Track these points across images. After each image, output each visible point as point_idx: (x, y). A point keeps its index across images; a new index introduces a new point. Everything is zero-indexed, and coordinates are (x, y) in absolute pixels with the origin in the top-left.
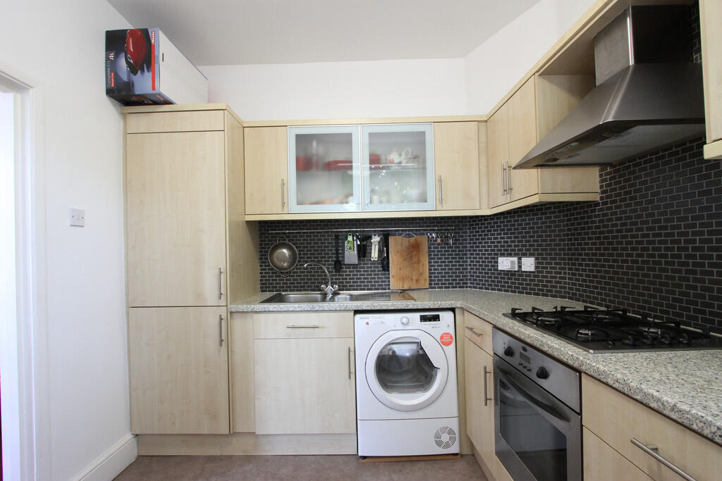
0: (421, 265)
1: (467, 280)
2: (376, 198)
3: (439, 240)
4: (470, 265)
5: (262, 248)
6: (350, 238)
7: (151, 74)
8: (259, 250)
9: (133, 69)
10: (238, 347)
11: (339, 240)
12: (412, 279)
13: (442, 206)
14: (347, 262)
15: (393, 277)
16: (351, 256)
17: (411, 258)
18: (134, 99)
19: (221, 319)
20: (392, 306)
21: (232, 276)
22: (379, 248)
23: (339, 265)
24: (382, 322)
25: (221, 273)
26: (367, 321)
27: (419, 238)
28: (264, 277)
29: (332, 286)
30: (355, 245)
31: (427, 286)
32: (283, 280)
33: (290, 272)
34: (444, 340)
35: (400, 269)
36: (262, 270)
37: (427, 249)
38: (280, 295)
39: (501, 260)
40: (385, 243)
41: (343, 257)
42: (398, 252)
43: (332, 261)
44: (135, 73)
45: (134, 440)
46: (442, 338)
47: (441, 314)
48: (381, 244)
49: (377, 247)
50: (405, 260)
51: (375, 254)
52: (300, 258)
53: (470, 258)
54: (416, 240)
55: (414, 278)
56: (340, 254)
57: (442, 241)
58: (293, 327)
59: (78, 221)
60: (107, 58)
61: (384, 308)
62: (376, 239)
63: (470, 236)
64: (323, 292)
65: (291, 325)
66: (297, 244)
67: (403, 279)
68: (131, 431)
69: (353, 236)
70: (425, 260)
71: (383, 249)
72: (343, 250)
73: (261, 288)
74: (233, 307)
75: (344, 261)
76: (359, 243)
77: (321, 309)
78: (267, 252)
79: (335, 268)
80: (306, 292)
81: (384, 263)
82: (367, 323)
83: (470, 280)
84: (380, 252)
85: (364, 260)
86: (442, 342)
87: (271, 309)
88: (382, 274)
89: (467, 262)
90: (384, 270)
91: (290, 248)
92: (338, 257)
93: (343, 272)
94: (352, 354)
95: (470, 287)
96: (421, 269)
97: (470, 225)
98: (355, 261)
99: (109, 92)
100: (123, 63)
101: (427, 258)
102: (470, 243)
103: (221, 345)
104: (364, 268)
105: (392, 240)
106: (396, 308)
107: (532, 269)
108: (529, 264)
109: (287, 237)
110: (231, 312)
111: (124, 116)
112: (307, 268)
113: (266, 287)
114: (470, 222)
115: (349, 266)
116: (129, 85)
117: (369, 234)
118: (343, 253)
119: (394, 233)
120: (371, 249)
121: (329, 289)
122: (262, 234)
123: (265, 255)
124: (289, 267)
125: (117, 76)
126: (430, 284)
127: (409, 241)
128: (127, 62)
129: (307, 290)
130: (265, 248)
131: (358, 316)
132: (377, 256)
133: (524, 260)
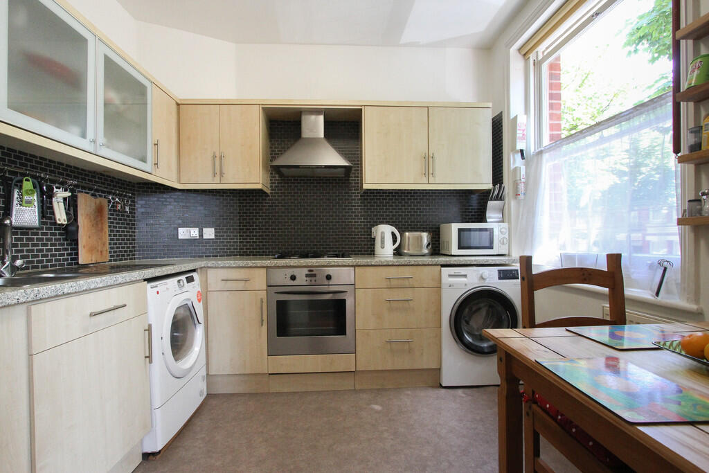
0: (103, 233)
15: (84, 247)
17: (97, 224)
20: (173, 269)
27: (102, 201)
31: (108, 259)
37: (107, 215)
39: (181, 230)
42: (87, 215)
46: (197, 296)
49: (61, 205)
50: (92, 226)
51: (61, 216)
54: (100, 203)
55: (100, 249)
67: (92, 250)
70: (106, 228)
86: (198, 299)
96: (104, 239)
101: (107, 225)
107: (213, 237)
108: (209, 233)
127: (95, 203)
133: (205, 230)
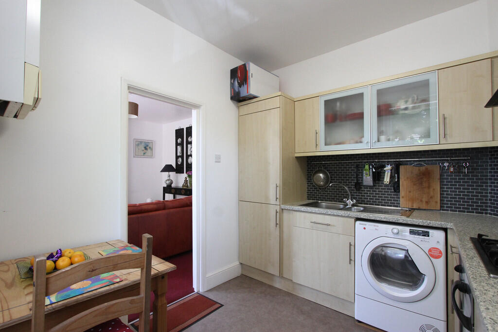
0: (431, 189)
1: (487, 206)
2: (383, 138)
3: (452, 169)
4: (490, 193)
5: (308, 173)
6: (367, 167)
7: (246, 86)
8: (306, 174)
9: (240, 85)
10: (285, 229)
11: (359, 169)
12: (421, 201)
13: (446, 140)
14: (365, 183)
15: (403, 197)
16: (368, 179)
17: (421, 183)
18: (241, 99)
19: (277, 212)
20: (384, 218)
21: (283, 189)
22: (391, 175)
23: (359, 185)
24: (376, 229)
25: (277, 186)
26: (365, 226)
27: (430, 167)
28: (309, 190)
29: (352, 200)
30: (371, 172)
31: (439, 209)
32: (321, 193)
33: (325, 188)
34: (433, 254)
35: (410, 192)
36: (308, 186)
37: (438, 176)
38: (317, 202)
40: (396, 170)
41: (362, 180)
42: (408, 178)
43: (354, 183)
44: (240, 87)
45: (240, 265)
46: (430, 250)
47: (431, 231)
48: (393, 171)
49: (389, 174)
50: (414, 185)
51: (387, 179)
52: (332, 180)
53: (491, 186)
54: (427, 169)
55: (424, 200)
56: (360, 178)
57: (454, 169)
58: (315, 223)
59: (218, 160)
60: (231, 83)
61: (378, 219)
62: (388, 168)
63: (491, 165)
64: (345, 204)
65: (313, 221)
66: (330, 170)
67: (412, 200)
68: (239, 260)
69: (369, 165)
70: (437, 186)
71: (395, 176)
72: (362, 175)
73: (308, 197)
74: (283, 207)
75: (362, 183)
76: (374, 170)
77: (332, 213)
78: (311, 175)
79: (355, 187)
80: (335, 203)
81: (395, 186)
82: (365, 228)
83: (490, 207)
84: (392, 177)
85: (379, 183)
86: (429, 254)
87: (302, 210)
88: (394, 195)
89: (487, 190)
90: (395, 191)
91: (324, 173)
92: (357, 180)
93: (363, 191)
94: (352, 248)
95: (490, 214)
96: (432, 193)
97: (492, 155)
98: (371, 184)
99: (232, 98)
100: (236, 83)
101: (439, 183)
102: (490, 172)
103: (276, 226)
104: (379, 189)
105: (402, 169)
106: (388, 220)
109: (323, 166)
110: (282, 209)
111: (238, 107)
112: (331, 186)
113: (311, 197)
114: (491, 152)
115: (367, 187)
116: (239, 93)
117: (383, 164)
118: (362, 178)
119: (405, 163)
120: (384, 175)
121: (350, 202)
122: (308, 164)
123: (310, 177)
124: (324, 185)
125: (234, 90)
126: (441, 207)
127: (419, 170)
128: (238, 82)
129: (336, 201)
130: (310, 173)
131: (358, 223)
132: (388, 180)
